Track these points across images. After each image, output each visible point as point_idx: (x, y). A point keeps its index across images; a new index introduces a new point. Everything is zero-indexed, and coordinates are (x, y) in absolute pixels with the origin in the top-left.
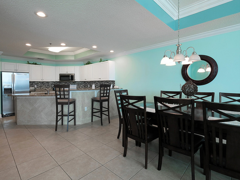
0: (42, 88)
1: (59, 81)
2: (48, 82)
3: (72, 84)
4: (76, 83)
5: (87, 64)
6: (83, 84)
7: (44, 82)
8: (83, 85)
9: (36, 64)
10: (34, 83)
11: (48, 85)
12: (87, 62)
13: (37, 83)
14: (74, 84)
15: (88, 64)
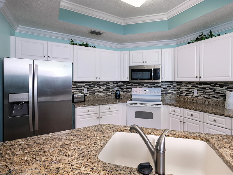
0: (96, 94)
1: (128, 80)
2: (107, 83)
3: (151, 87)
4: (159, 85)
5: (198, 40)
6: (175, 86)
7: (100, 82)
8: (175, 89)
9: (86, 45)
10: (82, 85)
11: (107, 89)
12: (196, 35)
13: (87, 85)
14: (154, 87)
15: (202, 39)
